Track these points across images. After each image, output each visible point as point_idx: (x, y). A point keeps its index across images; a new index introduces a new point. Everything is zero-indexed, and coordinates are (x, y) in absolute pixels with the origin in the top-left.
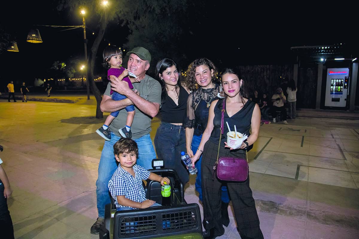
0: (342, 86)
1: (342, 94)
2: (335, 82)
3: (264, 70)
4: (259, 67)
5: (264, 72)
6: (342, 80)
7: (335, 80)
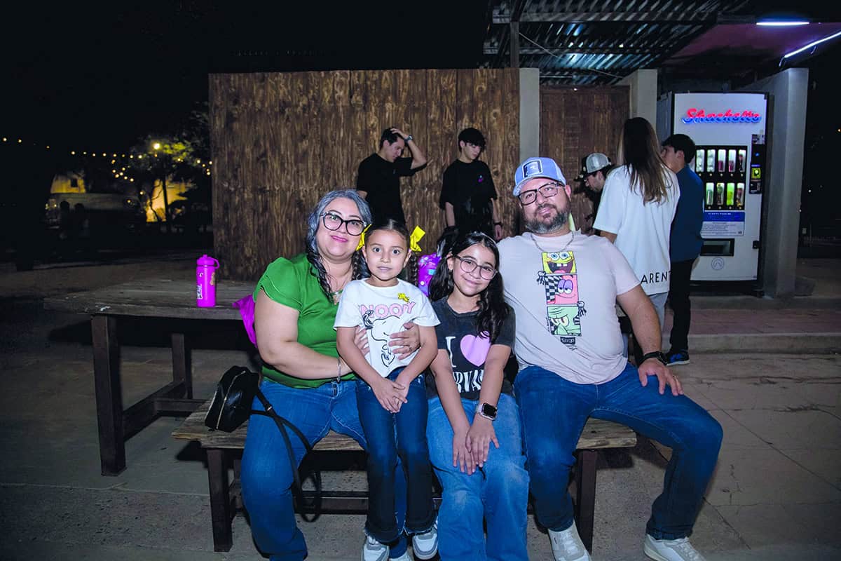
0: (743, 181)
1: (740, 217)
2: (711, 161)
3: (366, 99)
4: (341, 83)
5: (366, 109)
6: (742, 152)
7: (712, 152)
